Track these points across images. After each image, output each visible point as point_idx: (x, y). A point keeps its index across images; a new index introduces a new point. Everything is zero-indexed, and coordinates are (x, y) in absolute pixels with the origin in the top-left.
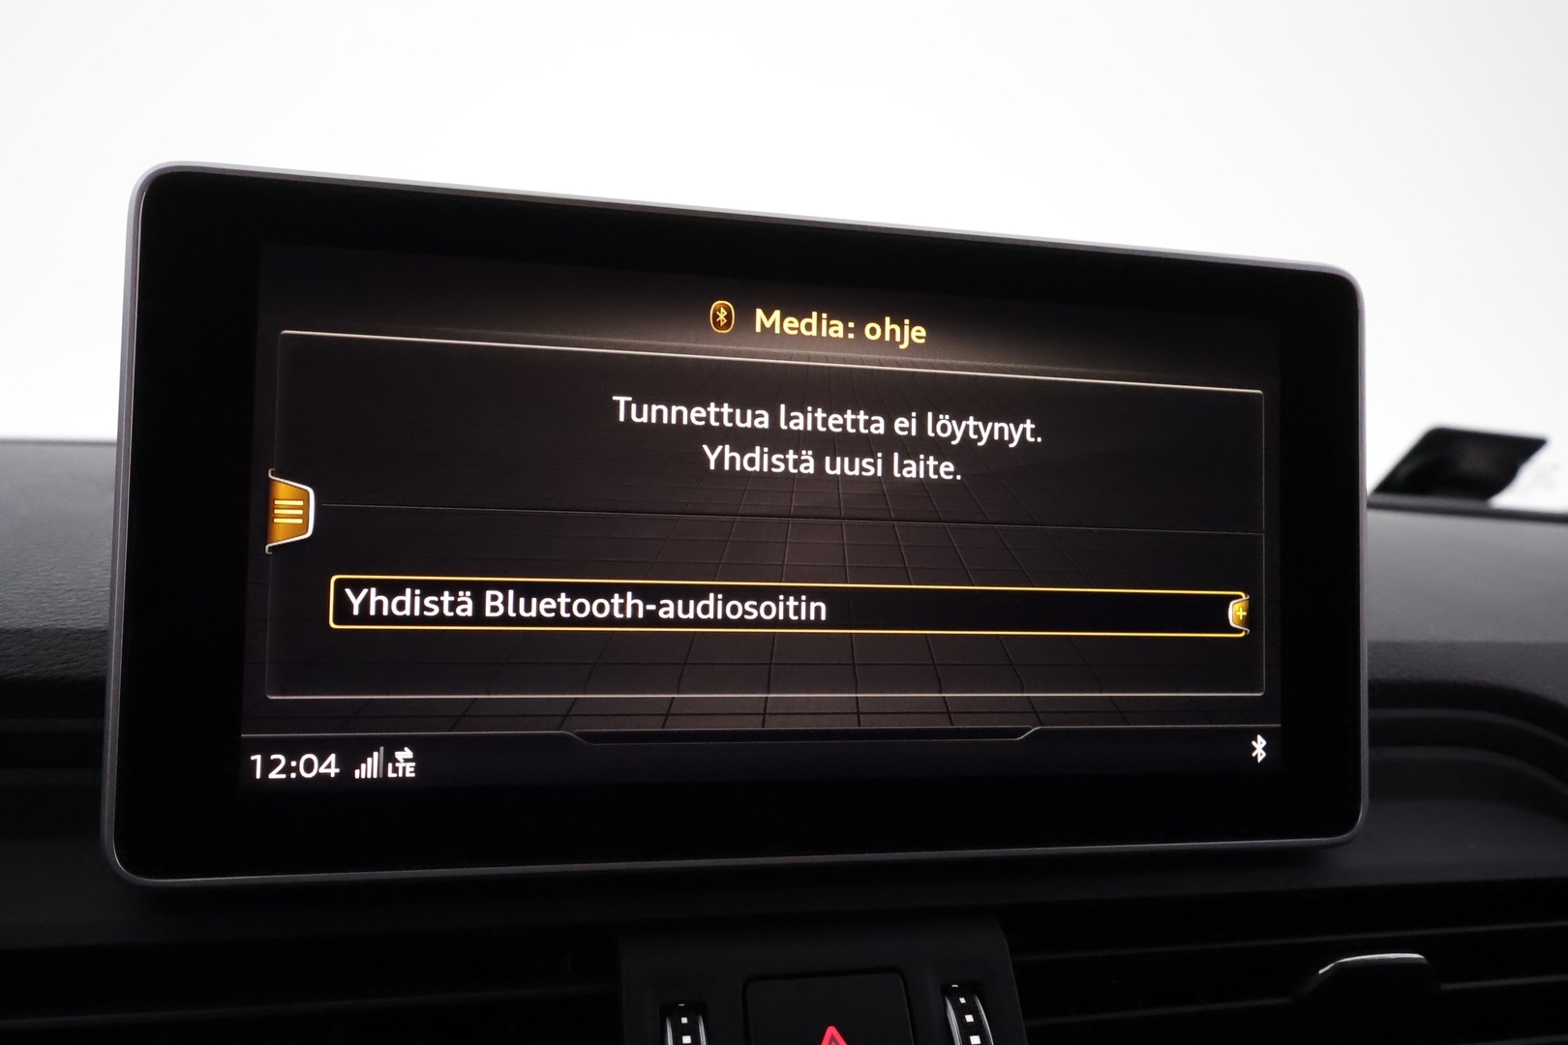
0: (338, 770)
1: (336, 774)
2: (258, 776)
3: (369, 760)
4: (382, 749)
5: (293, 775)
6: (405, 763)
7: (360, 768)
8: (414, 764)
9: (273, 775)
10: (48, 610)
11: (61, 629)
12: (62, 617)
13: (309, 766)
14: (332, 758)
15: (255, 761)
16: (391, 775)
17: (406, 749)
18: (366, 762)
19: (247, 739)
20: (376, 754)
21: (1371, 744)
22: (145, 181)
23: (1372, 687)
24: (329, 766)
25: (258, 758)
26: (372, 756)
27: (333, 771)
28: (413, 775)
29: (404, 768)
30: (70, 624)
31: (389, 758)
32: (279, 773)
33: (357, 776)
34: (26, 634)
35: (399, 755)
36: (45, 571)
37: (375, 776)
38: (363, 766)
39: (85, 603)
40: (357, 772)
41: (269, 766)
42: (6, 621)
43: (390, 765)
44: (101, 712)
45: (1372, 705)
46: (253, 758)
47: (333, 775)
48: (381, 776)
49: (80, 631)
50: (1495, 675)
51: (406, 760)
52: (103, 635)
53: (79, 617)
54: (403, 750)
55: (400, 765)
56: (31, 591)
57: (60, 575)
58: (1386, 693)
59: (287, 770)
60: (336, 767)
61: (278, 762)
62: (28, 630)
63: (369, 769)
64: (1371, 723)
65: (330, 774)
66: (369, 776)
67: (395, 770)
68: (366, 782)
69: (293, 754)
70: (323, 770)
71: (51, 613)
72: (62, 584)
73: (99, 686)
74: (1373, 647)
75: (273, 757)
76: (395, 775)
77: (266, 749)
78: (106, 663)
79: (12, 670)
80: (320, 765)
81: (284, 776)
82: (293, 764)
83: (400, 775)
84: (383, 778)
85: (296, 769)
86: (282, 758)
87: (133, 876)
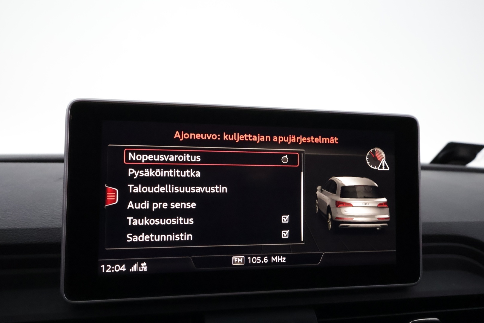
0: (125, 269)
2: (103, 271)
3: (134, 266)
4: (138, 263)
5: (113, 271)
6: (144, 267)
8: (146, 267)
9: (108, 271)
10: (44, 222)
11: (47, 228)
12: (47, 224)
13: (117, 268)
14: (124, 266)
15: (102, 267)
16: (140, 270)
17: (144, 263)
18: (133, 267)
19: (100, 261)
20: (136, 264)
21: (423, 253)
22: (70, 104)
23: (423, 236)
24: (123, 268)
25: (103, 266)
26: (135, 265)
27: (124, 269)
28: (146, 270)
29: (144, 268)
30: (50, 226)
31: (140, 265)
32: (109, 270)
33: (131, 271)
34: (37, 230)
35: (142, 265)
36: (41, 209)
37: (136, 271)
38: (132, 268)
39: (53, 219)
40: (131, 269)
41: (106, 268)
42: (32, 226)
43: (140, 267)
45: (423, 242)
46: (102, 266)
47: (124, 271)
48: (137, 270)
49: (52, 228)
50: (462, 232)
51: (144, 266)
52: (59, 230)
53: (52, 224)
54: (143, 263)
55: (143, 267)
56: (38, 216)
57: (45, 210)
58: (427, 238)
59: (111, 269)
60: (125, 268)
61: (109, 267)
62: (38, 228)
63: (134, 269)
64: (423, 247)
65: (123, 270)
66: (134, 271)
67: (141, 269)
69: (113, 265)
70: (121, 269)
71: (44, 223)
72: (46, 213)
73: (59, 245)
74: (424, 224)
75: (107, 266)
76: (141, 270)
77: (106, 264)
79: (34, 240)
80: (120, 268)
81: (110, 271)
82: (113, 268)
83: (143, 270)
84: (138, 271)
85: (114, 269)
86: (110, 266)
87: (69, 301)
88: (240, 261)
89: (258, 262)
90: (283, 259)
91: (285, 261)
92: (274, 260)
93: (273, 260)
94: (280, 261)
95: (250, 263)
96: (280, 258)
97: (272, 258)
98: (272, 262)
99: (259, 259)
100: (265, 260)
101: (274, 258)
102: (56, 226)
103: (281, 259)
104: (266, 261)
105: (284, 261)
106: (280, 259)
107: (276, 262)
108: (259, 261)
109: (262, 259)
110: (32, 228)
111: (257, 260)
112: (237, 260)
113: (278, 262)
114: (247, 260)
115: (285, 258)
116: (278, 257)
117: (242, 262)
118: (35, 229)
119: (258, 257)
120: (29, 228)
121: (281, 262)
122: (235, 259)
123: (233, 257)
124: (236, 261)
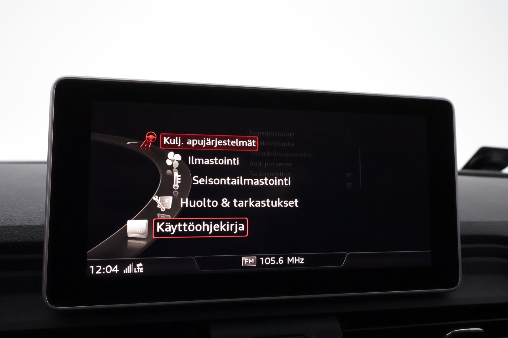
0: (118, 271)
1: (118, 272)
2: (92, 273)
4: (132, 263)
5: (104, 272)
7: (125, 270)
8: (143, 268)
9: (97, 273)
11: (30, 225)
12: (31, 221)
13: (109, 269)
14: (116, 267)
16: (135, 272)
17: (140, 263)
18: (127, 268)
19: (89, 261)
20: (130, 265)
21: (462, 256)
22: (56, 82)
23: (462, 236)
24: (115, 269)
25: (92, 267)
27: (117, 271)
28: (143, 272)
29: (140, 270)
30: (34, 224)
31: (135, 266)
32: (99, 272)
33: (124, 272)
34: (19, 227)
35: (138, 265)
36: (26, 206)
37: (130, 272)
38: (126, 269)
39: (38, 217)
41: (96, 269)
42: (13, 223)
43: (135, 269)
44: (42, 252)
45: (462, 243)
48: (132, 272)
49: (37, 226)
51: (140, 267)
52: (43, 227)
53: (37, 221)
55: (138, 269)
56: (21, 213)
57: (31, 207)
58: (466, 239)
59: (102, 271)
60: (118, 270)
62: (20, 226)
63: (128, 270)
64: (462, 249)
65: (115, 272)
66: (128, 272)
67: (137, 270)
68: (127, 274)
69: (104, 265)
70: (113, 271)
71: (27, 220)
72: (32, 210)
73: (41, 244)
74: (461, 223)
75: (97, 267)
76: (137, 272)
77: (95, 264)
78: (44, 237)
79: (15, 239)
80: (112, 269)
81: (101, 273)
85: (105, 270)
86: (100, 267)
87: (52, 306)
88: (251, 262)
89: (271, 263)
90: (301, 260)
91: (303, 263)
92: (291, 261)
93: (289, 261)
94: (297, 262)
95: (263, 264)
96: (297, 258)
97: (288, 258)
98: (288, 263)
99: (273, 259)
100: (280, 260)
101: (291, 259)
102: (41, 224)
103: (299, 260)
104: (281, 262)
105: (301, 262)
106: (297, 260)
107: (293, 263)
108: (273, 262)
109: (277, 260)
110: (14, 225)
111: (270, 261)
112: (248, 260)
113: (295, 263)
114: (259, 261)
115: (303, 259)
116: (295, 257)
117: (253, 263)
118: (17, 227)
119: (272, 258)
120: (10, 225)
121: (299, 263)
122: (246, 260)
123: (243, 258)
124: (246, 262)
